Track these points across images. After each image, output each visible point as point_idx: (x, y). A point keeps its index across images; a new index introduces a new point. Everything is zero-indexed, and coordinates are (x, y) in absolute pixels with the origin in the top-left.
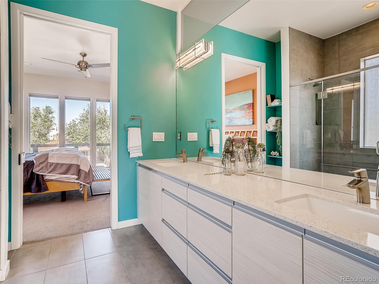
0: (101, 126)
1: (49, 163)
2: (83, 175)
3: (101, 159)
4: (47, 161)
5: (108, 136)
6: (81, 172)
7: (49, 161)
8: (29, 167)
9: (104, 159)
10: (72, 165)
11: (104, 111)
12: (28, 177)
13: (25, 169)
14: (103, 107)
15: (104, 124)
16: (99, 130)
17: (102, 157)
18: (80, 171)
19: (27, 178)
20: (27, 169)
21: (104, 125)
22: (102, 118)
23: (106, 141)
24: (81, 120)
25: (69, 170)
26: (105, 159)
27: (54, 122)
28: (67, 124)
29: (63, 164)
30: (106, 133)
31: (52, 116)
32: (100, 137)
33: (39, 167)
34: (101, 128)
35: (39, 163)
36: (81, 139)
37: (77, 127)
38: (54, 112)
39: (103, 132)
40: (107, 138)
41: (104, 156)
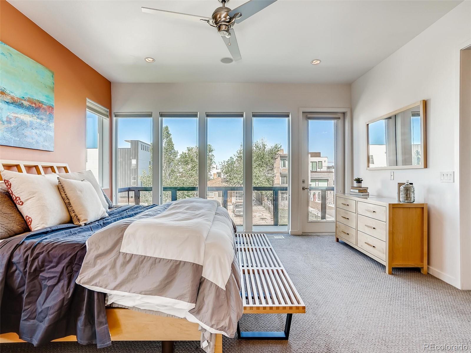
0: (260, 163)
1: (121, 254)
2: (209, 299)
3: (259, 201)
4: (117, 249)
5: (266, 174)
6: (206, 288)
7: (123, 250)
8: (76, 264)
9: (262, 202)
10: (182, 264)
11: (262, 146)
12: (68, 294)
13: (65, 268)
14: (261, 142)
15: (263, 160)
16: (257, 168)
17: (261, 198)
18: (203, 285)
19: (64, 298)
20: (69, 268)
21: (263, 162)
22: (260, 154)
23: (265, 181)
24: (238, 157)
25: (171, 281)
26: (264, 201)
27: (213, 160)
28: (226, 161)
29: (157, 261)
30: (265, 171)
31: (212, 154)
32: (259, 176)
33: (94, 267)
34: (259, 165)
35: (94, 257)
36: (239, 178)
37: (235, 165)
38: (213, 150)
39: (261, 170)
40: (266, 177)
41: (262, 198)
